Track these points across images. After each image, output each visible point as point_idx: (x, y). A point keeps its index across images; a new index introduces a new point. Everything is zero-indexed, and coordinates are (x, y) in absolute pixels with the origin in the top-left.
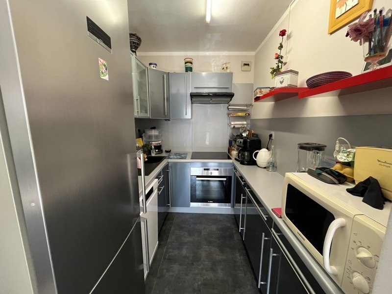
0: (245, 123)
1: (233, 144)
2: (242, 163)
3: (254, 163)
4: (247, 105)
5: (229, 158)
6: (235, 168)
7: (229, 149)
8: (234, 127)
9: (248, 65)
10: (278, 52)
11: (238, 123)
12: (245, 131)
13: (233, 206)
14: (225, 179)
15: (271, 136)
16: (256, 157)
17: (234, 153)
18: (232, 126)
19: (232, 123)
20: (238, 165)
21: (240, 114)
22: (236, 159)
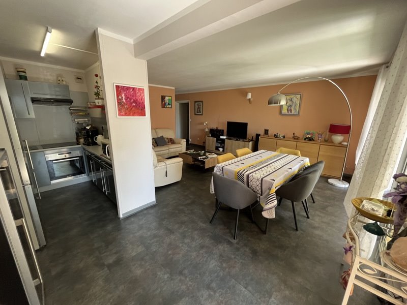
0: (86, 120)
1: (80, 134)
2: (88, 145)
3: (96, 144)
4: (85, 107)
5: (78, 144)
6: (84, 149)
7: (77, 139)
8: (78, 123)
9: (81, 79)
10: (96, 84)
11: (81, 120)
12: (88, 126)
13: (88, 175)
14: (78, 158)
15: (102, 127)
16: (96, 140)
17: (82, 140)
18: (76, 122)
19: (76, 120)
20: (86, 147)
21: (81, 114)
22: (84, 144)
